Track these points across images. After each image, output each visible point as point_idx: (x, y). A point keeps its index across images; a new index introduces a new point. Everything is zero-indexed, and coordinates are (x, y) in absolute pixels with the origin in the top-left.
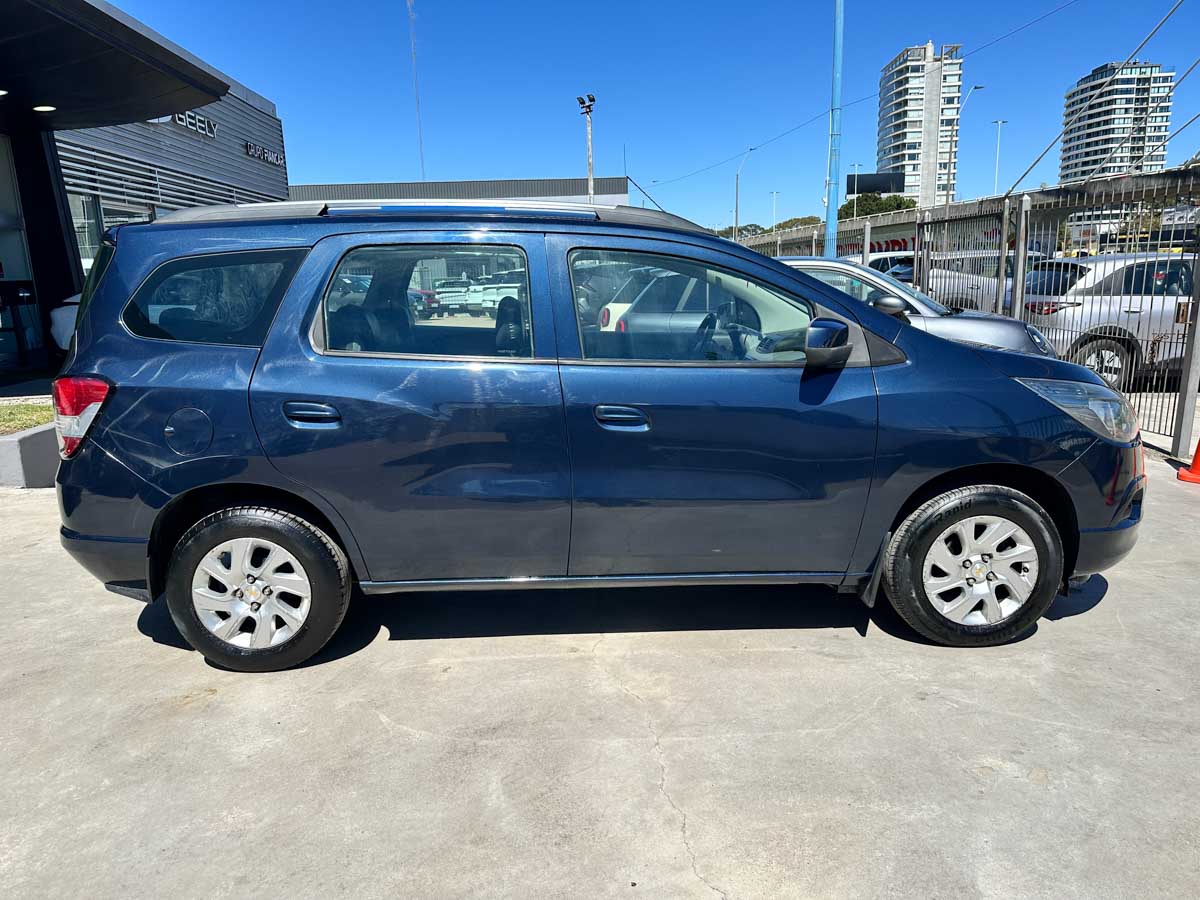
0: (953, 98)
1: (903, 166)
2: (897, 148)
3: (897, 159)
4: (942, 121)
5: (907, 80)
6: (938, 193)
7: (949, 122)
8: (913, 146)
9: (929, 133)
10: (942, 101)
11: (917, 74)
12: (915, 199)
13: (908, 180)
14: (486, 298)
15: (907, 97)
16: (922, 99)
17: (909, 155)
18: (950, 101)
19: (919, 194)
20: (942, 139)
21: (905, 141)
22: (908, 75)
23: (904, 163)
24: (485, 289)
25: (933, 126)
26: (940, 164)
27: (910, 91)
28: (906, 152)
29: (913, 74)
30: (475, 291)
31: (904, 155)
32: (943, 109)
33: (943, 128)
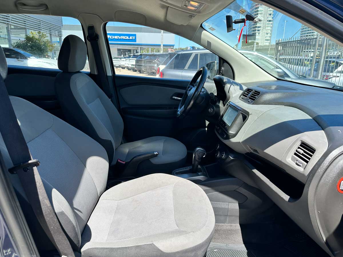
0: (271, 14)
1: (256, 33)
2: (254, 28)
3: (254, 31)
4: (268, 20)
5: (258, 7)
6: (265, 42)
7: (270, 21)
8: (259, 27)
9: (263, 23)
10: (268, 14)
11: (261, 6)
12: (259, 43)
13: (257, 37)
14: (126, 63)
15: (258, 13)
16: (262, 14)
17: (258, 30)
18: (270, 15)
19: (260, 41)
20: (267, 26)
21: (257, 25)
22: (259, 6)
23: (256, 32)
24: (126, 60)
25: (265, 21)
26: (266, 33)
27: (259, 11)
28: (256, 29)
29: (260, 6)
30: (123, 61)
31: (256, 30)
32: (268, 17)
33: (268, 22)
